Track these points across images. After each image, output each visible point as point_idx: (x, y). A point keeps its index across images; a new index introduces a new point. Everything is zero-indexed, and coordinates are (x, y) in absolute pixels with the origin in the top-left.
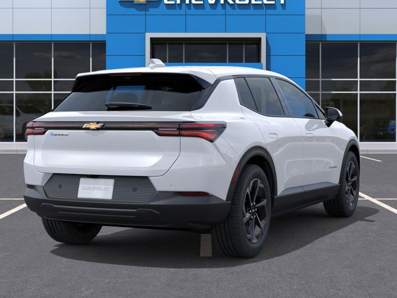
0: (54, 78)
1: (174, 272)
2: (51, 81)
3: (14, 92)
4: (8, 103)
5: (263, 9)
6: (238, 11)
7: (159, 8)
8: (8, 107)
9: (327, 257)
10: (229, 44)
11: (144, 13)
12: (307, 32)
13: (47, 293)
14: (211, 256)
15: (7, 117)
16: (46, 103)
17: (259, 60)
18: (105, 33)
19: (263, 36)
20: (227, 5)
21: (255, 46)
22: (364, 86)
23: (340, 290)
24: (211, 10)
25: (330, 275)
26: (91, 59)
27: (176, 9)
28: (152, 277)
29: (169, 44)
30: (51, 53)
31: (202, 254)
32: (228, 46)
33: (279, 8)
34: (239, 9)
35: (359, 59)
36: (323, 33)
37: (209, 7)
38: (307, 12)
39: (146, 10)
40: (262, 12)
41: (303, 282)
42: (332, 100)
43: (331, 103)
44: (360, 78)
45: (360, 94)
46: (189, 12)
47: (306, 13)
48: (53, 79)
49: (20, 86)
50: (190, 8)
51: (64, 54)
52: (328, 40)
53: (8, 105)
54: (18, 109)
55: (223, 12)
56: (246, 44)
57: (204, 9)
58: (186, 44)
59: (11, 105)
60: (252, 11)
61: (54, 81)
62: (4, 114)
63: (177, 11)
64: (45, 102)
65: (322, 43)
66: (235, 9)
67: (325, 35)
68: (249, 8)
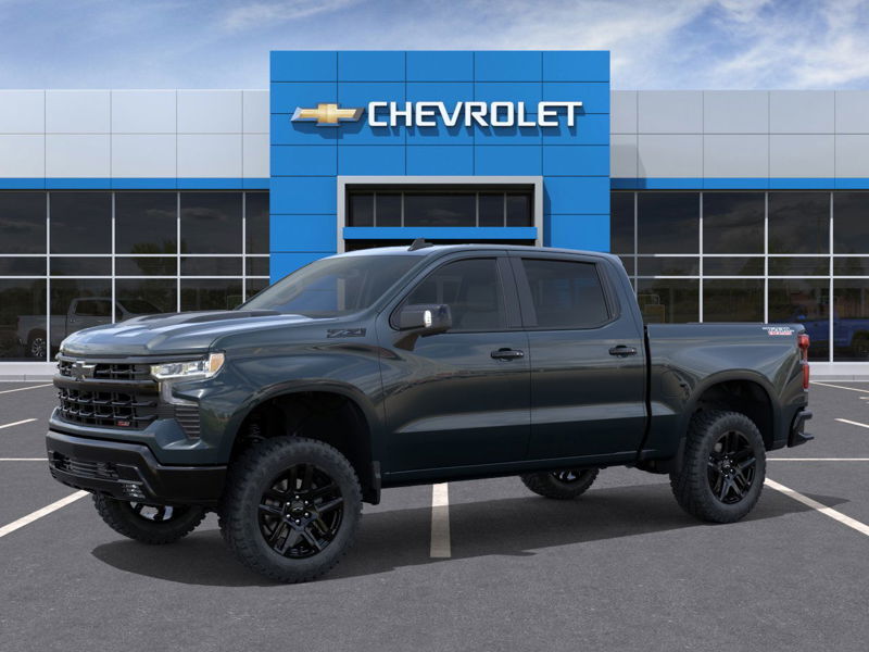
0: (182, 253)
1: (387, 585)
2: (176, 258)
3: (113, 277)
4: (102, 296)
5: (538, 135)
6: (495, 139)
7: (361, 133)
8: (103, 301)
9: (646, 559)
10: (480, 195)
11: (334, 141)
12: (612, 176)
13: (169, 620)
14: (449, 556)
15: (100, 319)
16: (168, 295)
17: (530, 223)
18: (268, 176)
19: (537, 181)
20: (476, 128)
21: (524, 198)
22: (710, 266)
23: (669, 614)
24: (448, 137)
25: (652, 588)
26: (244, 220)
27: (389, 134)
28: (349, 592)
29: (378, 195)
30: (176, 209)
31: (434, 553)
32: (477, 197)
33: (565, 133)
34: (496, 134)
35: (701, 220)
36: (640, 176)
37: (446, 132)
38: (614, 141)
39: (338, 137)
40: (537, 140)
41: (606, 601)
42: (655, 291)
43: (653, 295)
44: (704, 253)
45: (704, 280)
46: (411, 140)
47: (611, 144)
48: (179, 255)
49: (123, 266)
50: (412, 134)
51: (198, 211)
52: (648, 187)
53: (103, 299)
54: (122, 308)
55: (469, 140)
56: (509, 195)
57: (438, 135)
58: (406, 195)
59: (107, 299)
60: (519, 137)
61: (181, 258)
62: (96, 314)
63: (392, 139)
64: (166, 293)
65: (639, 195)
66: (490, 135)
67: (644, 180)
68: (514, 134)
